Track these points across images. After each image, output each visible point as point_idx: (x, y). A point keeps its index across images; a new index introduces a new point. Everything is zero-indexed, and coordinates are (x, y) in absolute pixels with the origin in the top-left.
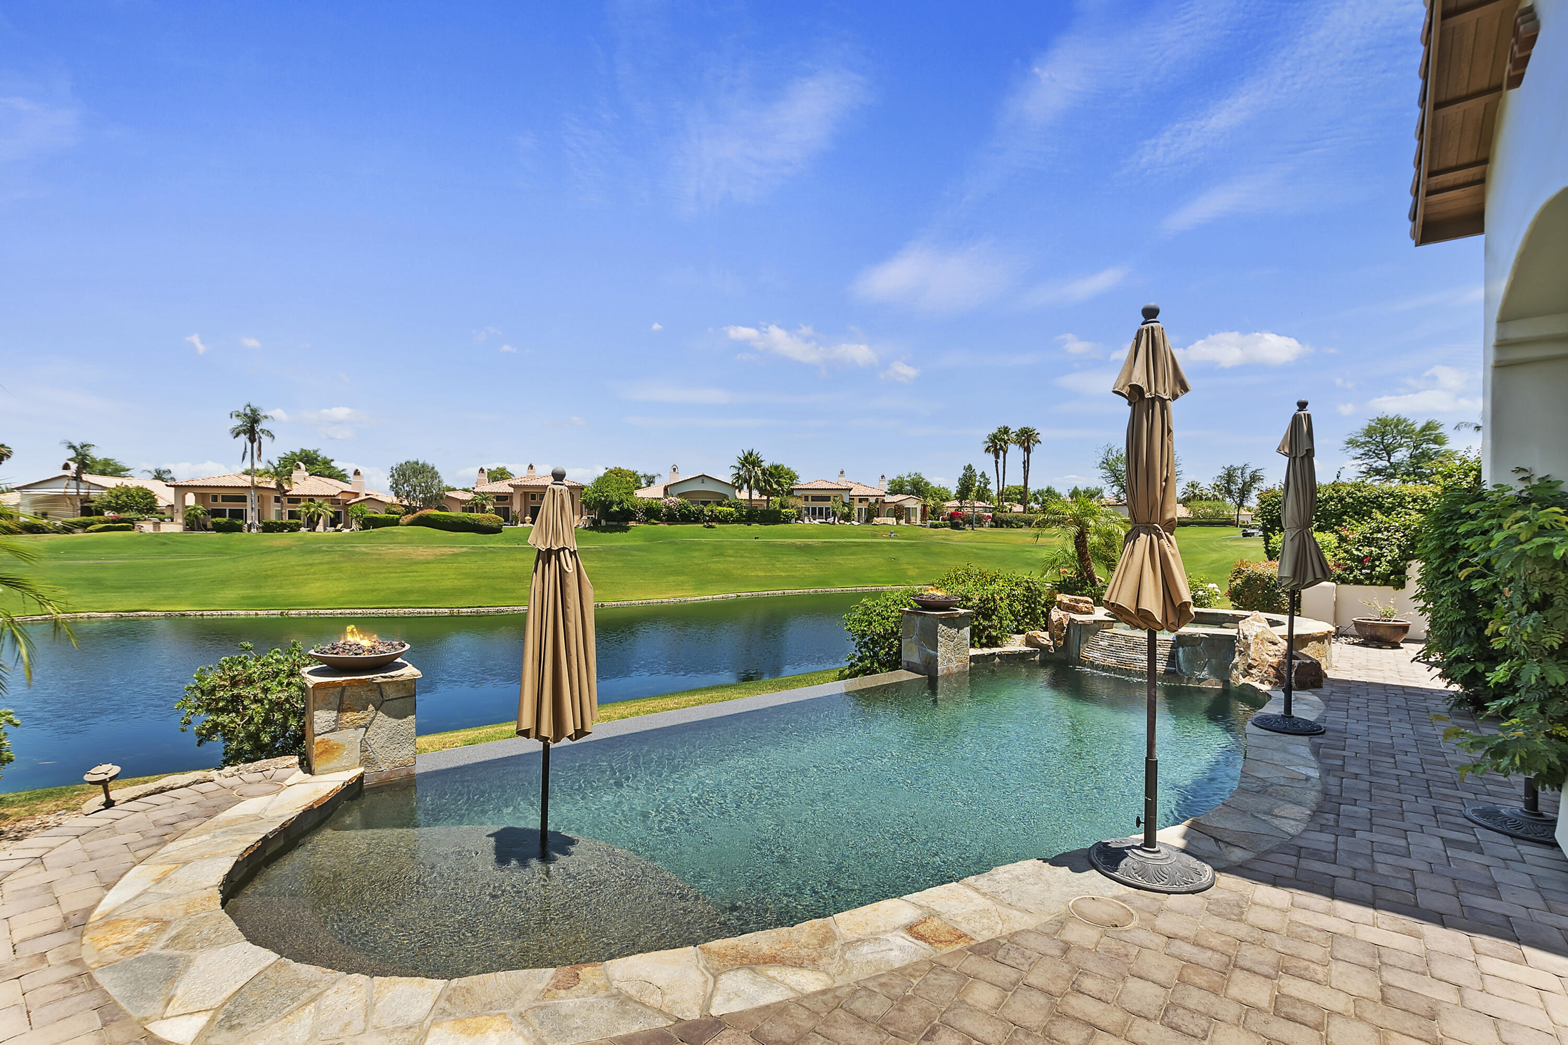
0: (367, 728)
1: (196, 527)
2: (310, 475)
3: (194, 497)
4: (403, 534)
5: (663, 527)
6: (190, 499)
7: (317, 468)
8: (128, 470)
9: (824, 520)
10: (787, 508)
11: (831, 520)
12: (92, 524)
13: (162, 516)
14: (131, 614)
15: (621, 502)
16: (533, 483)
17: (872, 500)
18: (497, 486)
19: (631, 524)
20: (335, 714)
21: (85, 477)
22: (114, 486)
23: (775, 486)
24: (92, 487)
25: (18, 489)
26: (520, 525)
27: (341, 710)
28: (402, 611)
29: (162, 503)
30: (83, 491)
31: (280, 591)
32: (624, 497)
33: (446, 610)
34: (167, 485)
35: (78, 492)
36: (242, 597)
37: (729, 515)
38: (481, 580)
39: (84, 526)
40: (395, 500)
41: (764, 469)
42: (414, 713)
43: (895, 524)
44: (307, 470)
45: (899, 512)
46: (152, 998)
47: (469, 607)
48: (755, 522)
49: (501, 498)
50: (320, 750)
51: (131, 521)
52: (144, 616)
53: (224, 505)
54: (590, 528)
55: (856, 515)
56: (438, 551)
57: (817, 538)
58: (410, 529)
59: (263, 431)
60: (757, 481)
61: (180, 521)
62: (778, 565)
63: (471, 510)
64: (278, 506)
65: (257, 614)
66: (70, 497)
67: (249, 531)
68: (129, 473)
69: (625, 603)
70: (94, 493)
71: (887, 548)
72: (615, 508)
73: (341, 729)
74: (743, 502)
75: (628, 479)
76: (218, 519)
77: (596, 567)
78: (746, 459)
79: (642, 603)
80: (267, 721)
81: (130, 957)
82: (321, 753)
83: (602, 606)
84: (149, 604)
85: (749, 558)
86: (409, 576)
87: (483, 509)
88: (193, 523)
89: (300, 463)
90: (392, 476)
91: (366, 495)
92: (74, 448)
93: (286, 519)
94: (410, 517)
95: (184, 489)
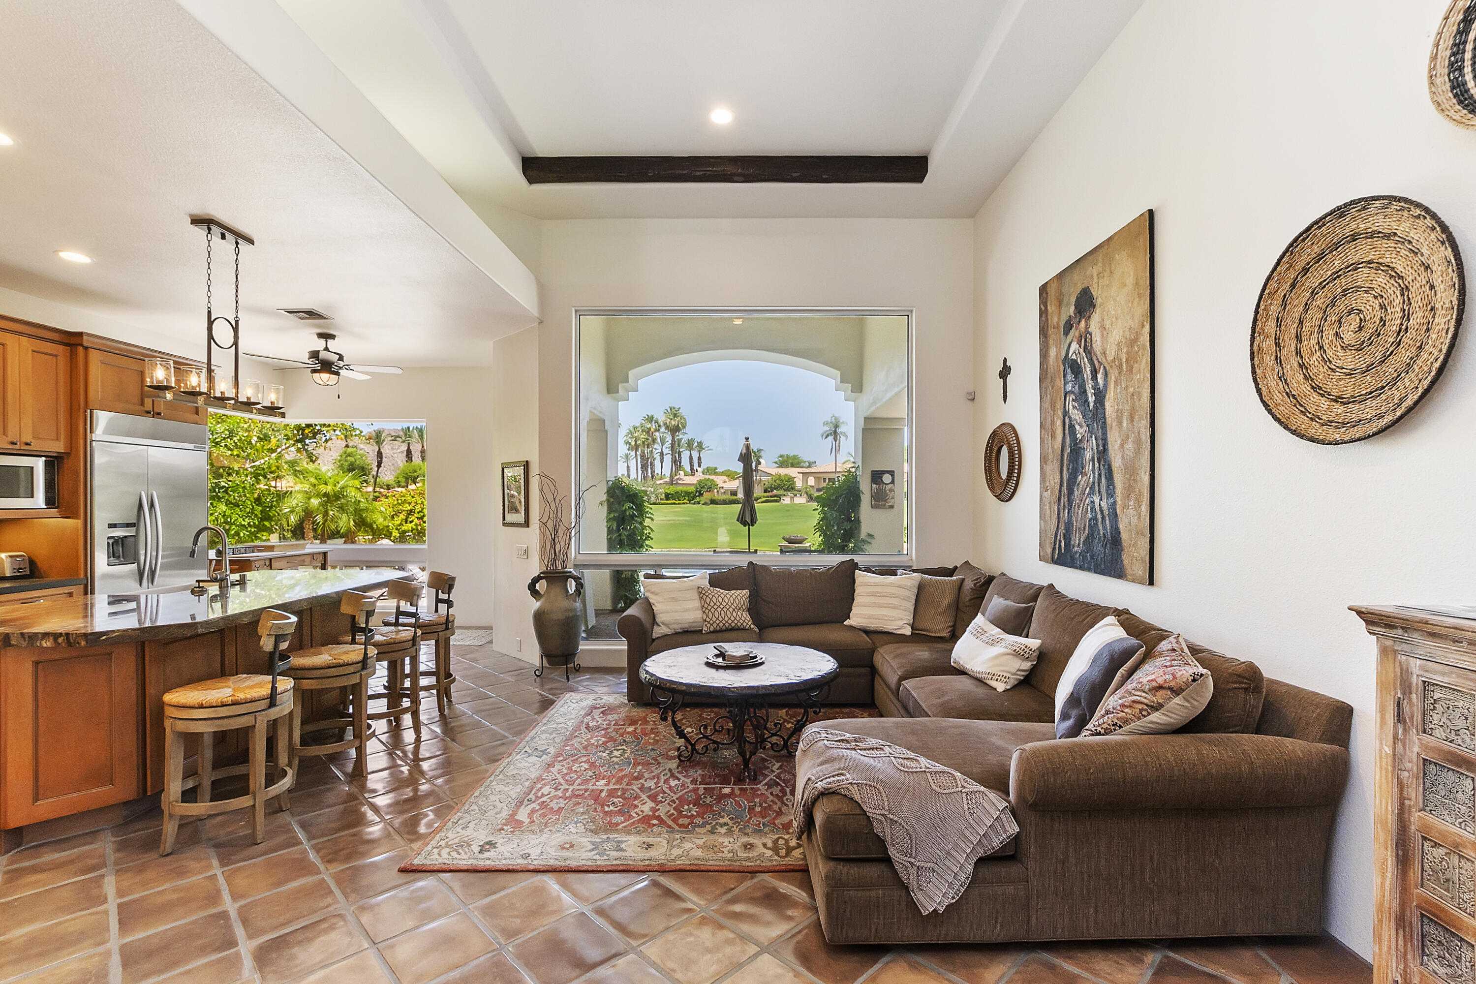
13: (795, 493)
29: (797, 485)
51: (779, 496)
59: (841, 433)
61: (804, 495)
95: (807, 475)
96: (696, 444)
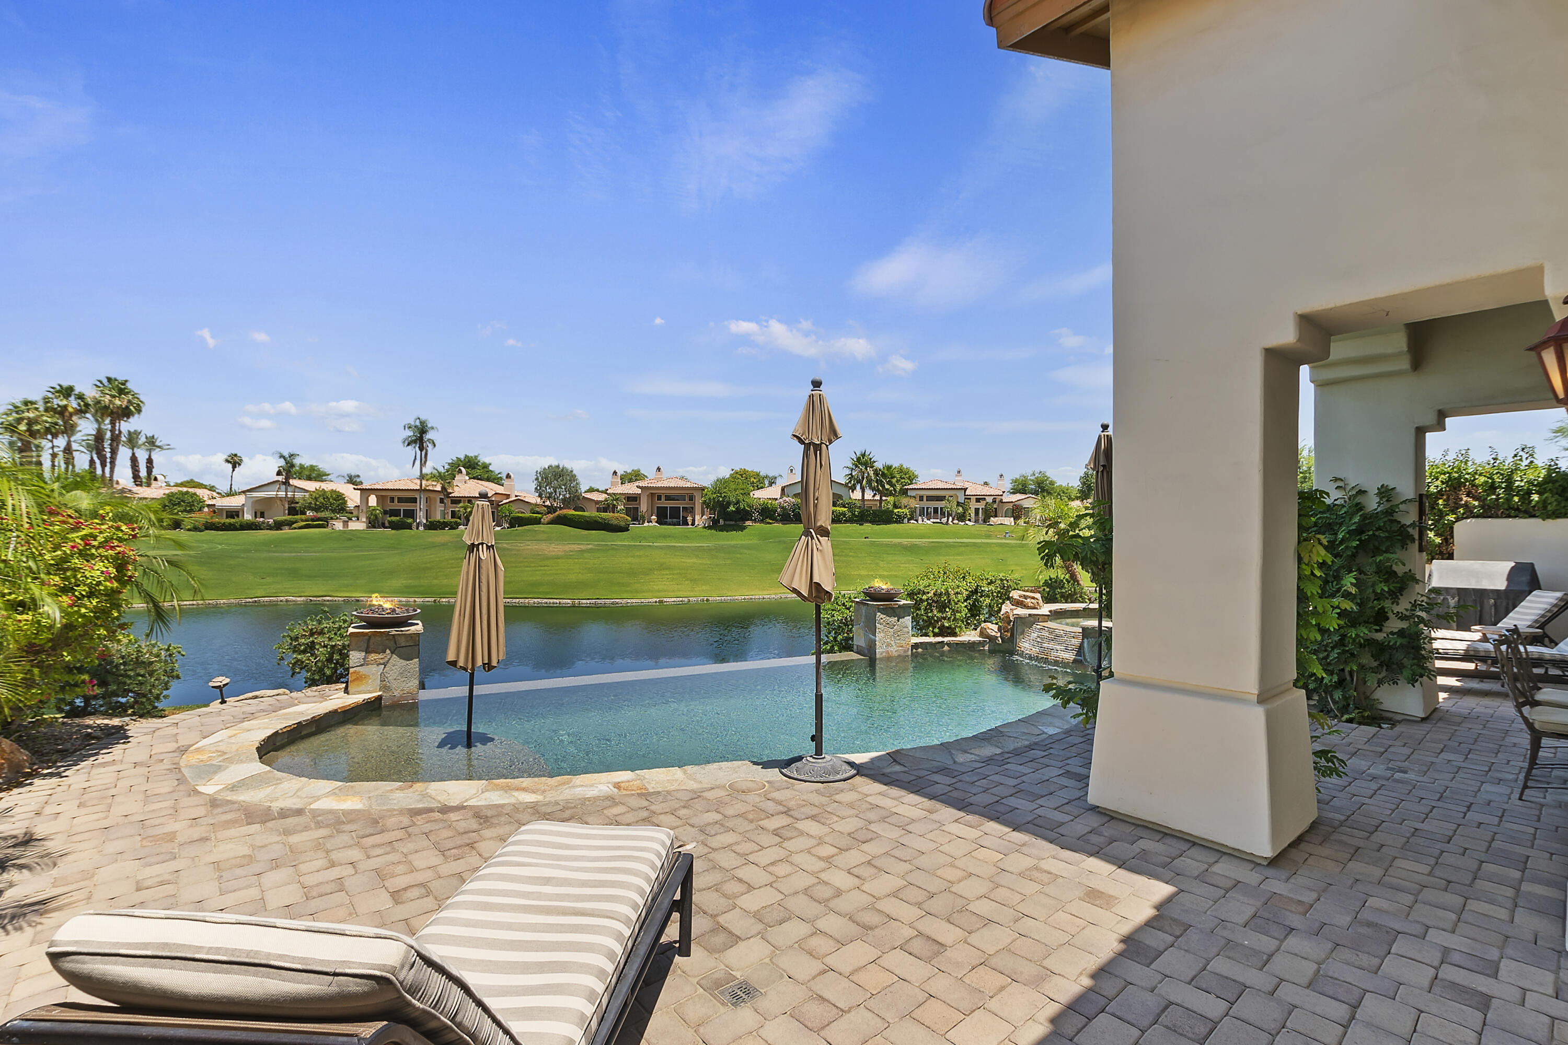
0: (385, 666)
1: (377, 525)
2: (470, 478)
3: (376, 499)
4: (543, 531)
5: (778, 526)
6: (373, 501)
7: (477, 472)
8: (328, 475)
9: (939, 521)
10: (900, 508)
11: (944, 520)
12: (296, 522)
13: (350, 515)
14: (318, 599)
15: (738, 502)
16: (659, 485)
17: (989, 500)
18: (628, 487)
19: (748, 523)
20: (363, 654)
21: (291, 482)
22: (314, 490)
23: (887, 486)
24: (297, 490)
25: (244, 492)
26: (646, 524)
27: (368, 651)
28: (532, 601)
29: (351, 505)
30: (290, 494)
31: (435, 582)
32: (741, 497)
33: (569, 601)
34: (354, 489)
35: (286, 495)
36: (405, 586)
37: (841, 514)
38: (602, 575)
39: (290, 524)
40: (539, 501)
41: (876, 470)
42: (418, 657)
43: (1013, 524)
44: (467, 475)
45: (1017, 512)
46: (204, 778)
47: (588, 599)
48: (867, 521)
49: (632, 498)
50: (353, 678)
51: (326, 520)
52: (328, 601)
53: (399, 506)
54: (709, 528)
55: (973, 515)
56: (567, 548)
57: (929, 538)
58: (550, 527)
59: (429, 440)
60: (869, 482)
61: (364, 520)
62: (882, 564)
63: (605, 510)
64: (442, 507)
65: (415, 601)
66: (281, 499)
67: (417, 528)
68: (329, 477)
69: (729, 598)
70: (298, 495)
71: (997, 548)
72: (732, 508)
73: (367, 665)
74: (857, 502)
75: (752, 479)
76: (394, 518)
77: (706, 564)
78: (858, 459)
79: (745, 599)
80: (330, 660)
81: (202, 764)
82: (354, 680)
83: (707, 600)
84: (332, 591)
85: (853, 557)
86: (540, 570)
87: (614, 509)
88: (373, 523)
89: (462, 469)
90: (537, 479)
91: (516, 496)
92: (284, 457)
93: (449, 518)
94: (551, 516)
95: (368, 492)
96: (142, 439)
